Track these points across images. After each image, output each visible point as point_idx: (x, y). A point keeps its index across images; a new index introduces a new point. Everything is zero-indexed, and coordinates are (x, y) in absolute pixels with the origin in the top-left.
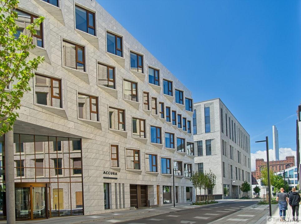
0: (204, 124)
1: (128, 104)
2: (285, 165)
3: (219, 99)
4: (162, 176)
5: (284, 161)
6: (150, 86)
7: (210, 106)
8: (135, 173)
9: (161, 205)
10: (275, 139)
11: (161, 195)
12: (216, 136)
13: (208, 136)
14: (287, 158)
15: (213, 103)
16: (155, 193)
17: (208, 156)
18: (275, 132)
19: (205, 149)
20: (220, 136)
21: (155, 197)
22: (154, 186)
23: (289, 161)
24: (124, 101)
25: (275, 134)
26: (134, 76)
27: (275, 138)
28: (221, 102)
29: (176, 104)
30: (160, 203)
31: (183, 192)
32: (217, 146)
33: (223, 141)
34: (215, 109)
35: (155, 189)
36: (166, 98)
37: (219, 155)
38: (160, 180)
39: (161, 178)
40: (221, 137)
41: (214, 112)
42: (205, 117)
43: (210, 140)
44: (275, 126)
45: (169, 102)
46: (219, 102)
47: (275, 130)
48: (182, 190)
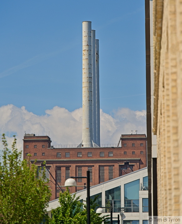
2: (117, 166)
5: (115, 151)
10: (90, 68)
14: (124, 139)
18: (89, 45)
23: (129, 151)
25: (89, 50)
27: (90, 64)
44: (90, 23)
47: (89, 37)
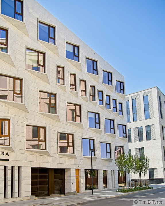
0: (144, 111)
1: (33, 75)
3: (157, 87)
4: (84, 159)
6: (68, 62)
7: (149, 95)
8: (41, 155)
9: (82, 192)
11: (82, 180)
12: (155, 121)
13: (148, 122)
15: (151, 91)
16: (72, 178)
17: (149, 141)
19: (146, 135)
20: (159, 121)
21: (72, 182)
22: (72, 170)
24: (27, 71)
26: (45, 47)
28: (158, 90)
29: (104, 85)
30: (81, 189)
31: (114, 176)
32: (156, 132)
33: (163, 126)
34: (153, 97)
35: (73, 174)
36: (90, 77)
37: (159, 139)
38: (81, 163)
39: (81, 161)
40: (160, 123)
41: (152, 99)
42: (144, 105)
43: (150, 126)
45: (95, 81)
46: (157, 90)
48: (112, 174)
